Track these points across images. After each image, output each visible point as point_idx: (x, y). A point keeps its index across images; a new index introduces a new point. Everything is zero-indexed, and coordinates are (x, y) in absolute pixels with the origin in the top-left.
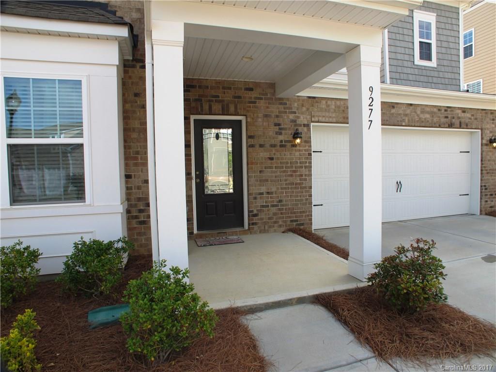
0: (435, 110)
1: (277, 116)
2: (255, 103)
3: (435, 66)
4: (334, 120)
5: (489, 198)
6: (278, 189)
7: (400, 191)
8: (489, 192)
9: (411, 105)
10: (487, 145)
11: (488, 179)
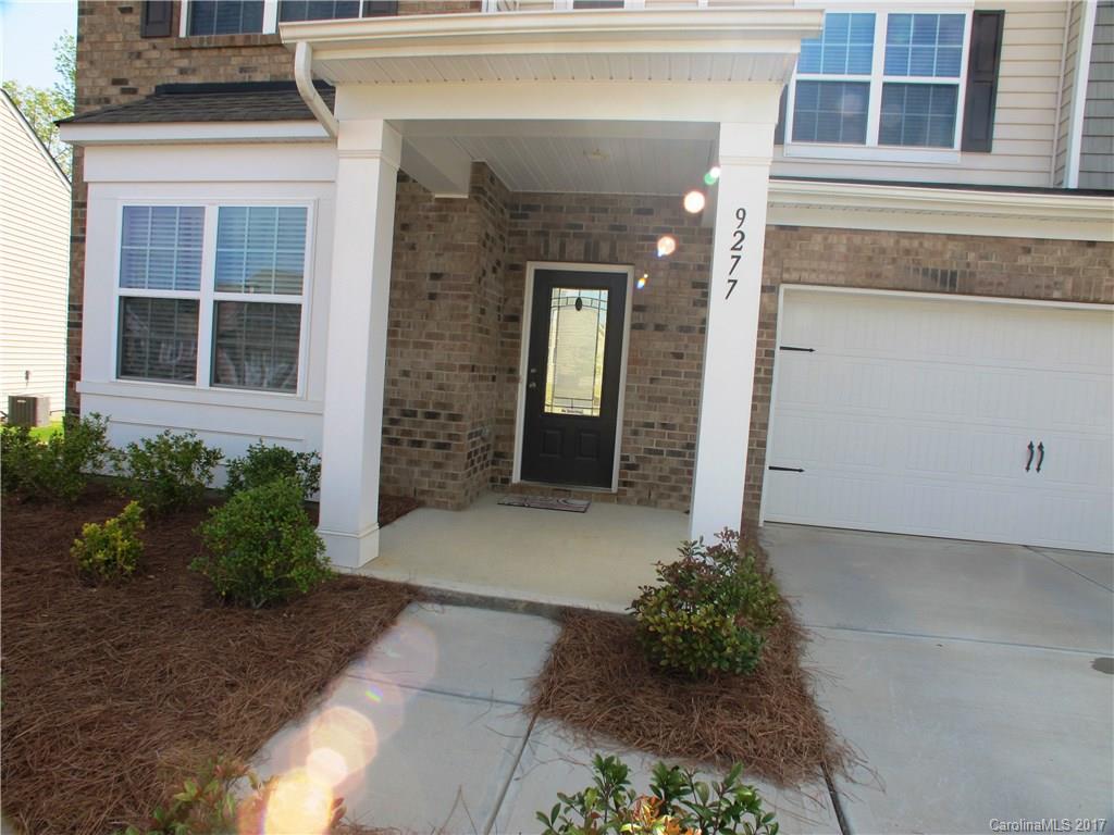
2: (653, 239)
4: (841, 279)
6: (686, 419)
7: (1038, 469)
9: (1092, 244)
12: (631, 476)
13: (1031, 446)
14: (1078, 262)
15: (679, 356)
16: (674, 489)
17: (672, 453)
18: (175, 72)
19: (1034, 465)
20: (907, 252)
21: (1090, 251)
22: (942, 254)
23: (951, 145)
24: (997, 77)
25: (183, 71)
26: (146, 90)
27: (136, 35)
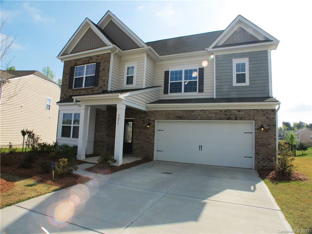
0: (218, 112)
1: (143, 118)
2: (137, 114)
3: (249, 85)
4: (164, 118)
5: (261, 161)
7: (201, 150)
8: (261, 157)
9: (203, 110)
10: (258, 129)
11: (261, 149)
13: (200, 146)
14: (201, 113)
15: (141, 132)
19: (201, 149)
20: (174, 113)
21: (203, 111)
22: (179, 113)
23: (196, 91)
24: (203, 79)
25: (73, 93)
26: (68, 96)
27: (67, 89)
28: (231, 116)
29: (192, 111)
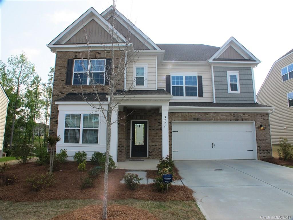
0: (228, 114)
1: (159, 120)
2: (152, 115)
3: (240, 93)
4: (181, 120)
5: (262, 152)
6: (159, 144)
8: (262, 149)
9: (216, 113)
10: (258, 128)
11: (261, 144)
12: (151, 154)
13: (213, 144)
14: (214, 116)
15: (157, 134)
16: (158, 156)
17: (157, 150)
18: (72, 91)
19: (213, 147)
20: (190, 115)
21: (216, 114)
22: (195, 115)
23: (197, 96)
24: (202, 85)
25: (73, 91)
26: (66, 93)
27: (64, 85)
28: (238, 118)
29: (207, 114)
